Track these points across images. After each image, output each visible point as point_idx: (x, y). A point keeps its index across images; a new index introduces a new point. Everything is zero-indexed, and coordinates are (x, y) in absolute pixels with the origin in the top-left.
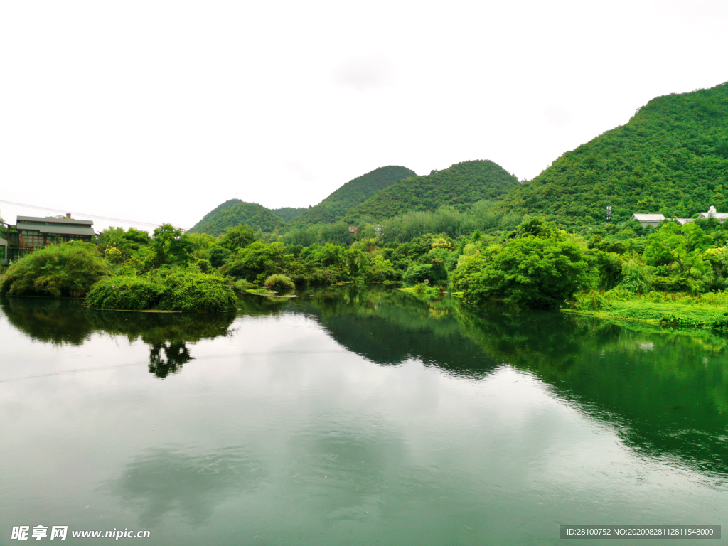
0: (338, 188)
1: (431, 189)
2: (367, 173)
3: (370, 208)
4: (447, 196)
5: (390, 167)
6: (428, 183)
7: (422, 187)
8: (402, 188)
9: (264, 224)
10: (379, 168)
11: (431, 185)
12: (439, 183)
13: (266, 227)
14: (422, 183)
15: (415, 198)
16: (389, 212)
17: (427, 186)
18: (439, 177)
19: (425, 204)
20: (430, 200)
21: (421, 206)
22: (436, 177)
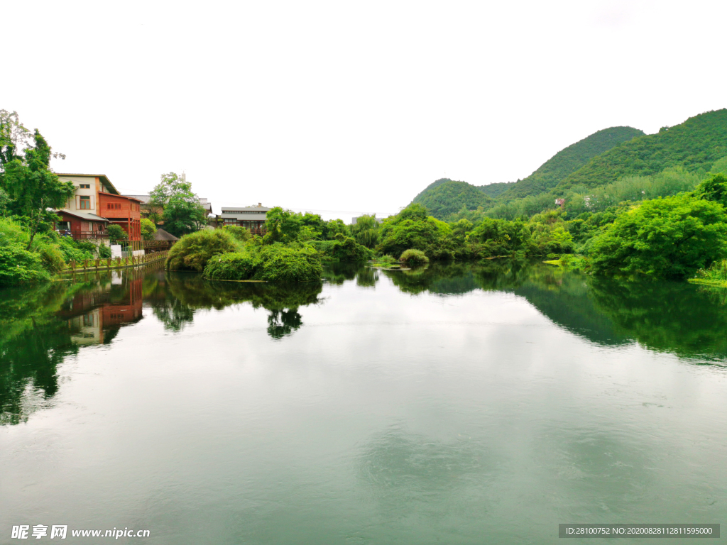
0: (550, 158)
1: (659, 149)
2: (583, 138)
3: (583, 176)
4: (681, 155)
5: (612, 129)
6: (656, 143)
7: (648, 148)
8: (622, 152)
9: (470, 201)
10: (599, 131)
11: (660, 145)
12: (670, 141)
13: (471, 204)
14: (648, 143)
15: (638, 162)
16: (606, 179)
17: (655, 146)
18: (670, 135)
19: (651, 167)
20: (658, 162)
21: (646, 170)
22: (667, 134)
